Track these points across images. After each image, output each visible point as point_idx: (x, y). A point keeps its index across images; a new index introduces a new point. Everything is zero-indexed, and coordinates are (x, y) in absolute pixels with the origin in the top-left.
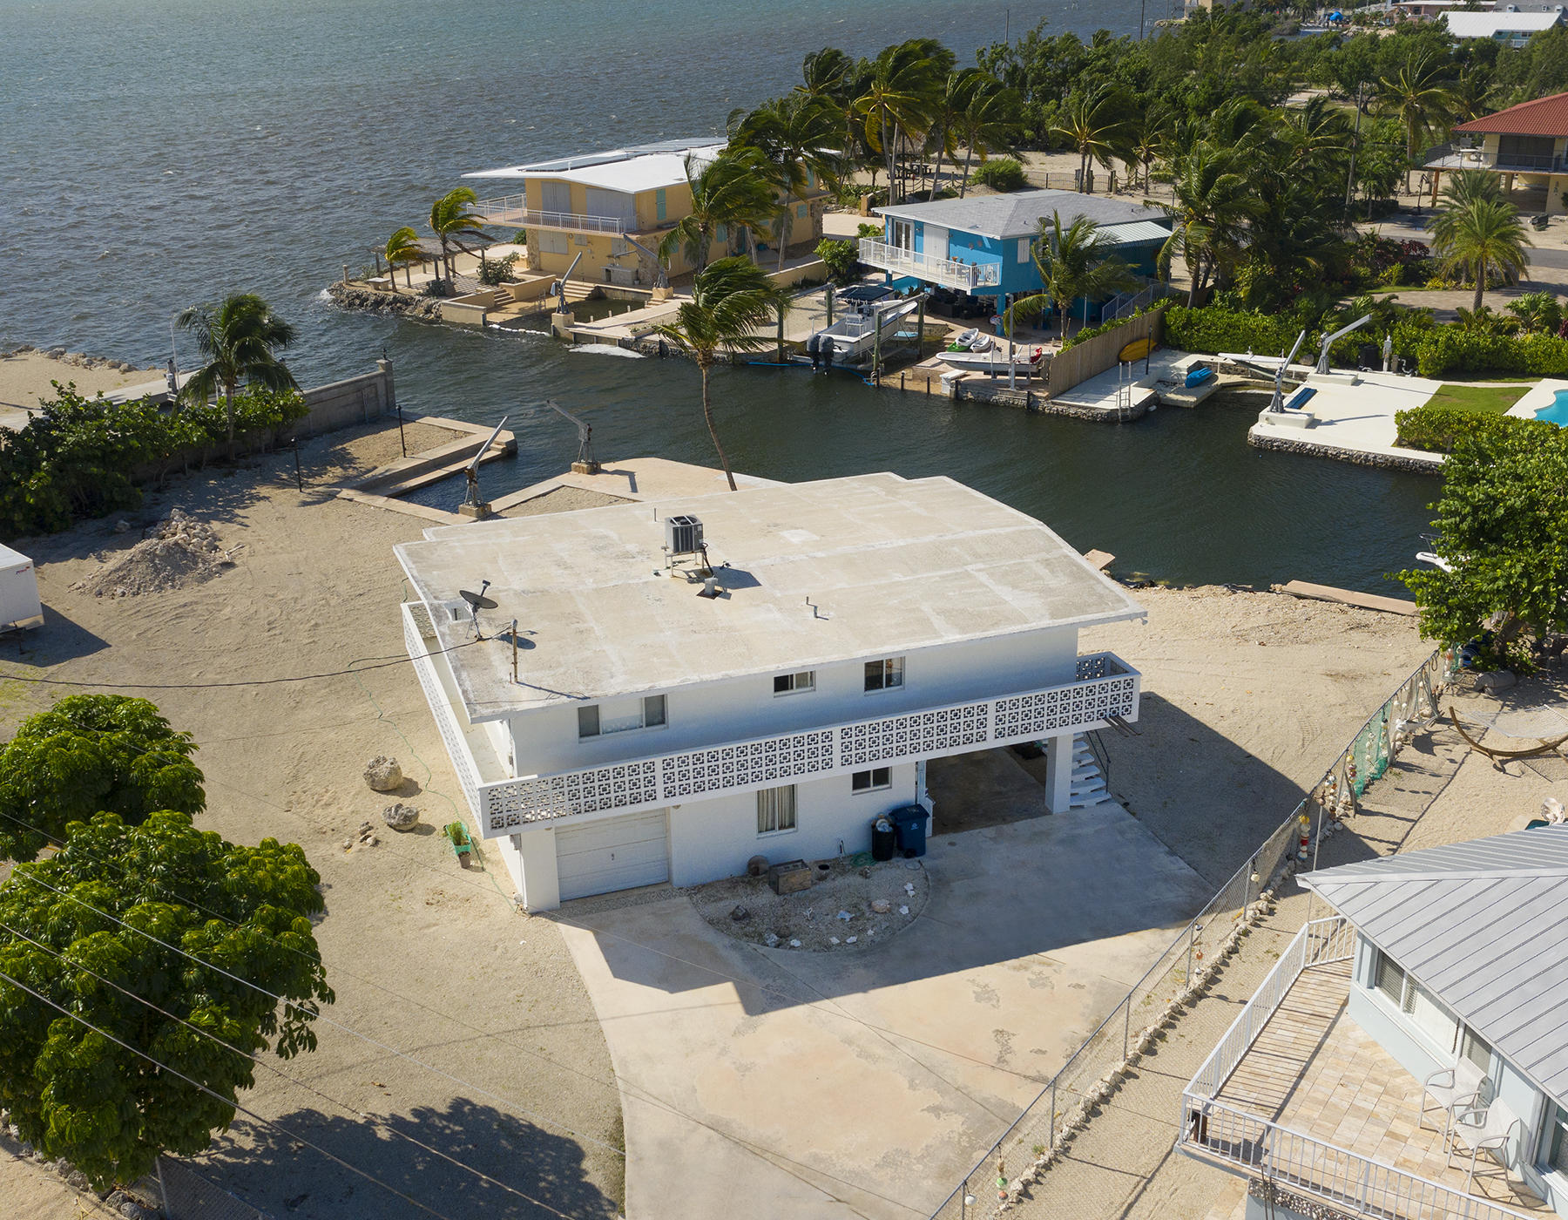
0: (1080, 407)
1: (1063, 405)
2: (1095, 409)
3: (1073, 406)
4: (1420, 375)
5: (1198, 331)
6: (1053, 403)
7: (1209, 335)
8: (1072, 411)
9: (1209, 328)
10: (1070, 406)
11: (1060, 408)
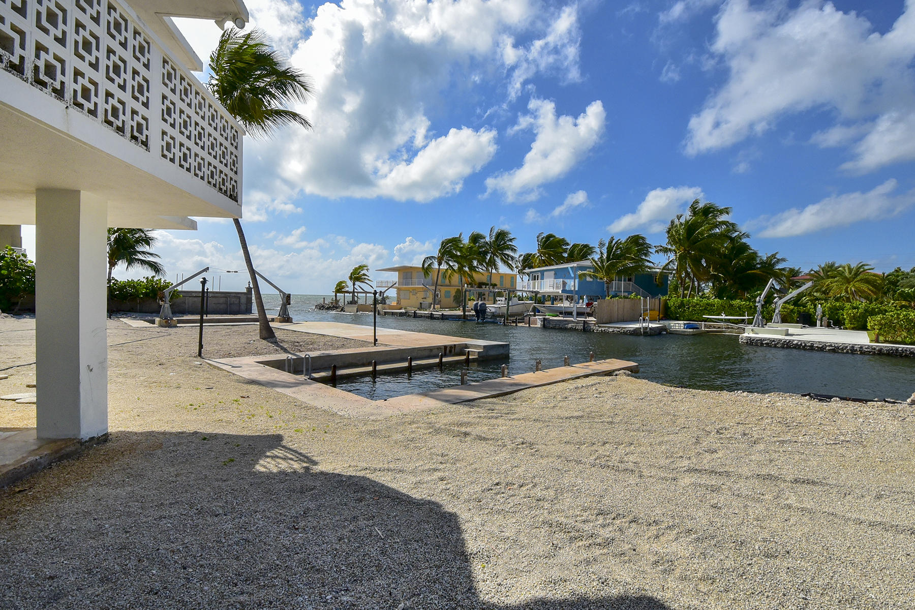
0: (615, 328)
1: (606, 327)
2: (625, 328)
3: (611, 327)
4: (846, 329)
5: (689, 308)
6: (598, 326)
7: (695, 310)
8: (611, 330)
9: (695, 307)
10: (609, 327)
11: (603, 329)
